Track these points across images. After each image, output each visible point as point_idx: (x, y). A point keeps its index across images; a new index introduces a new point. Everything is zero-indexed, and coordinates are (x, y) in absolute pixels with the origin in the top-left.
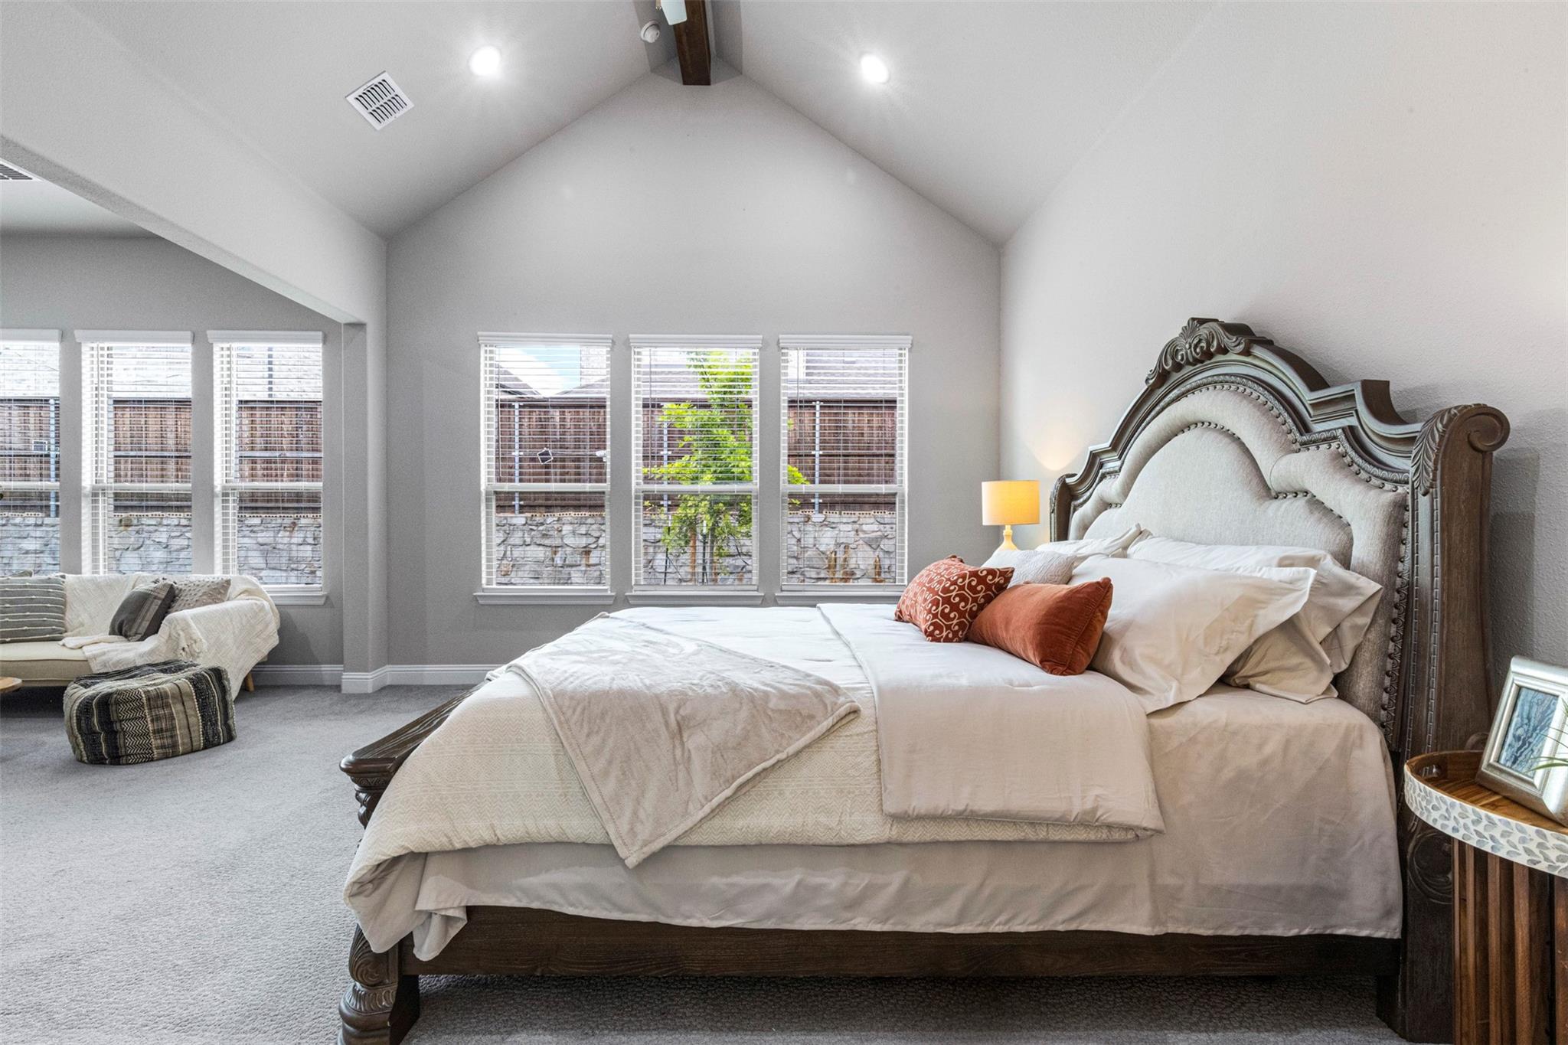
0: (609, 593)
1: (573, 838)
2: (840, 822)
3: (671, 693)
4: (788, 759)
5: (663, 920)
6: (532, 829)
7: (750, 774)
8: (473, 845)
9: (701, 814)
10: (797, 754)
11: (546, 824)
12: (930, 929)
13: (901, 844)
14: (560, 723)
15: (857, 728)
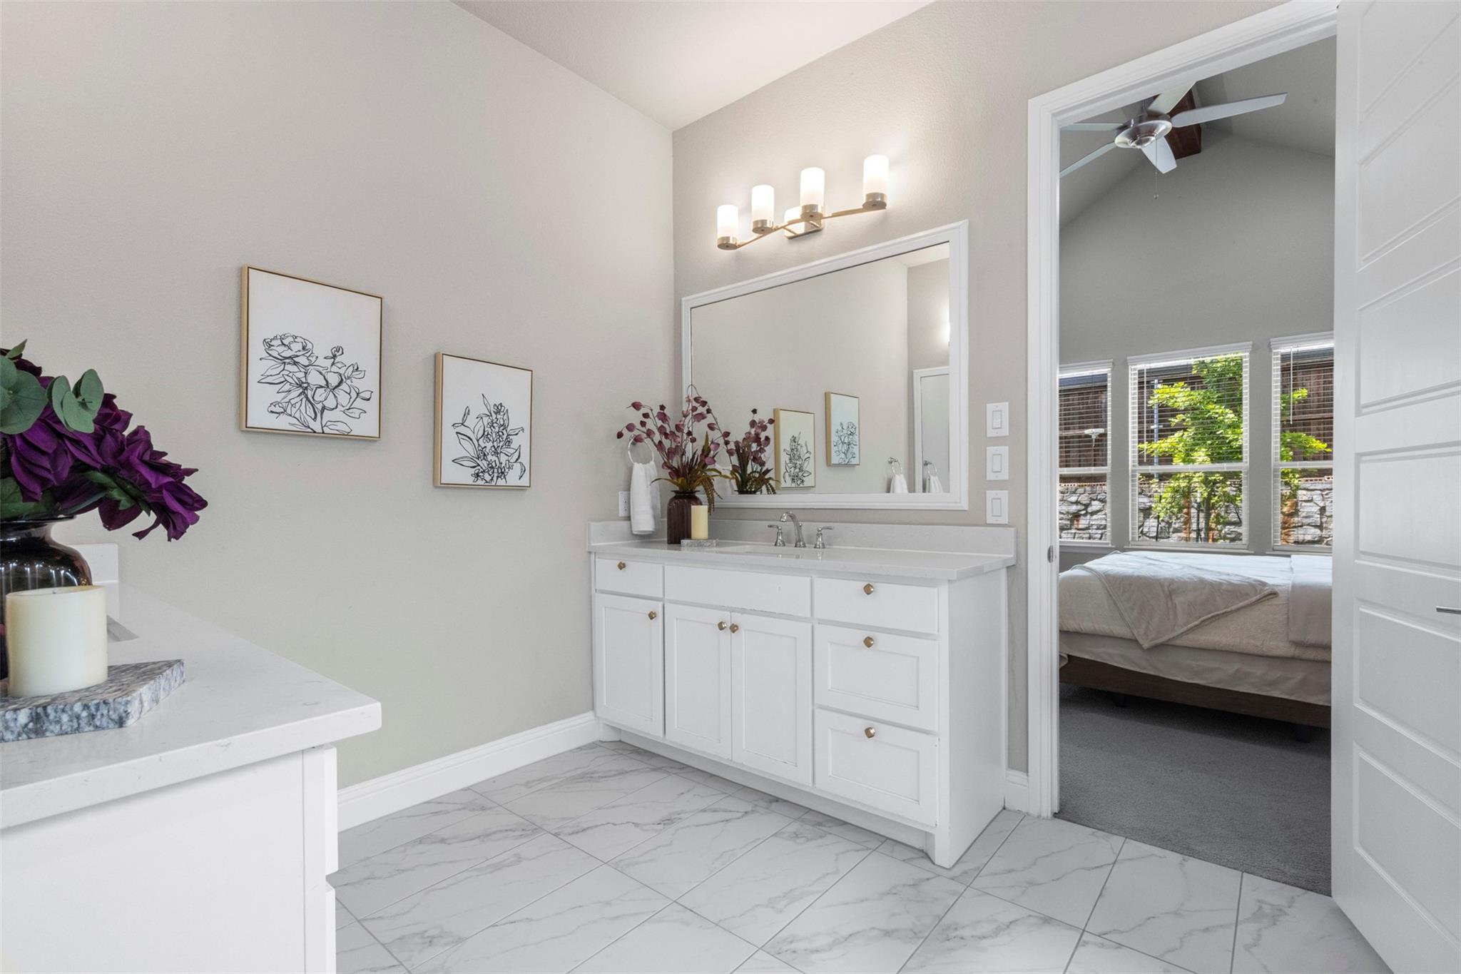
0: (1110, 546)
1: (1116, 635)
2: (1262, 644)
3: (1165, 579)
4: (1231, 612)
5: (1161, 675)
6: (1096, 626)
7: (1209, 616)
8: (1071, 630)
9: (1182, 631)
10: (1238, 610)
11: (1104, 627)
12: (1321, 703)
13: (1302, 660)
14: (1110, 587)
15: (1275, 601)
